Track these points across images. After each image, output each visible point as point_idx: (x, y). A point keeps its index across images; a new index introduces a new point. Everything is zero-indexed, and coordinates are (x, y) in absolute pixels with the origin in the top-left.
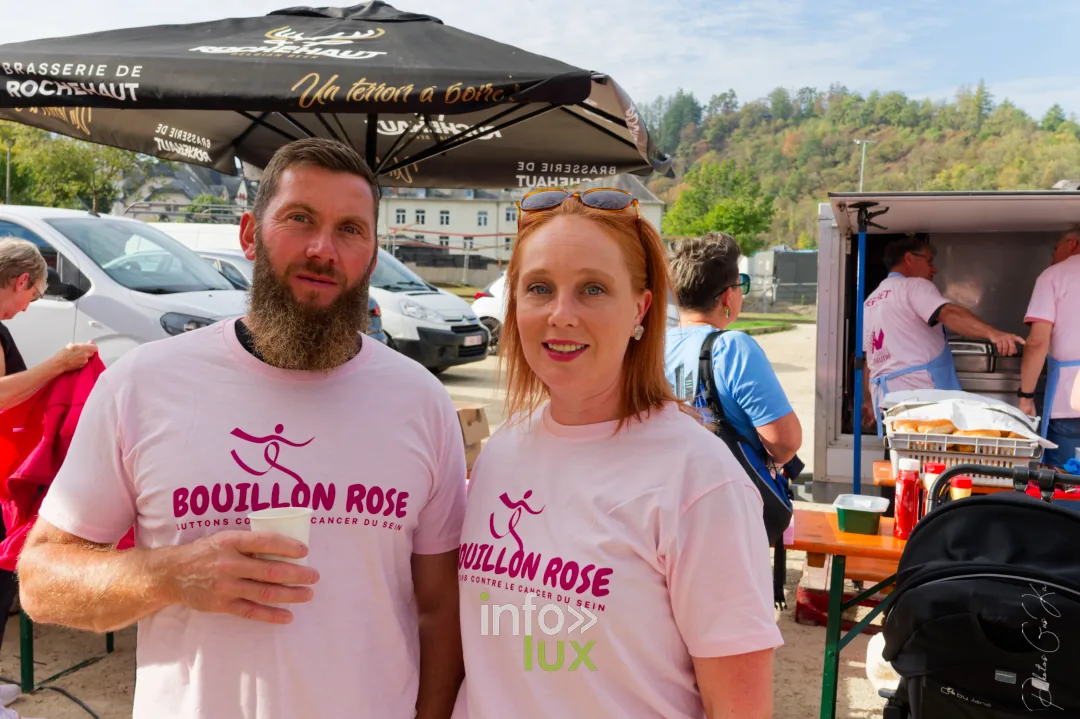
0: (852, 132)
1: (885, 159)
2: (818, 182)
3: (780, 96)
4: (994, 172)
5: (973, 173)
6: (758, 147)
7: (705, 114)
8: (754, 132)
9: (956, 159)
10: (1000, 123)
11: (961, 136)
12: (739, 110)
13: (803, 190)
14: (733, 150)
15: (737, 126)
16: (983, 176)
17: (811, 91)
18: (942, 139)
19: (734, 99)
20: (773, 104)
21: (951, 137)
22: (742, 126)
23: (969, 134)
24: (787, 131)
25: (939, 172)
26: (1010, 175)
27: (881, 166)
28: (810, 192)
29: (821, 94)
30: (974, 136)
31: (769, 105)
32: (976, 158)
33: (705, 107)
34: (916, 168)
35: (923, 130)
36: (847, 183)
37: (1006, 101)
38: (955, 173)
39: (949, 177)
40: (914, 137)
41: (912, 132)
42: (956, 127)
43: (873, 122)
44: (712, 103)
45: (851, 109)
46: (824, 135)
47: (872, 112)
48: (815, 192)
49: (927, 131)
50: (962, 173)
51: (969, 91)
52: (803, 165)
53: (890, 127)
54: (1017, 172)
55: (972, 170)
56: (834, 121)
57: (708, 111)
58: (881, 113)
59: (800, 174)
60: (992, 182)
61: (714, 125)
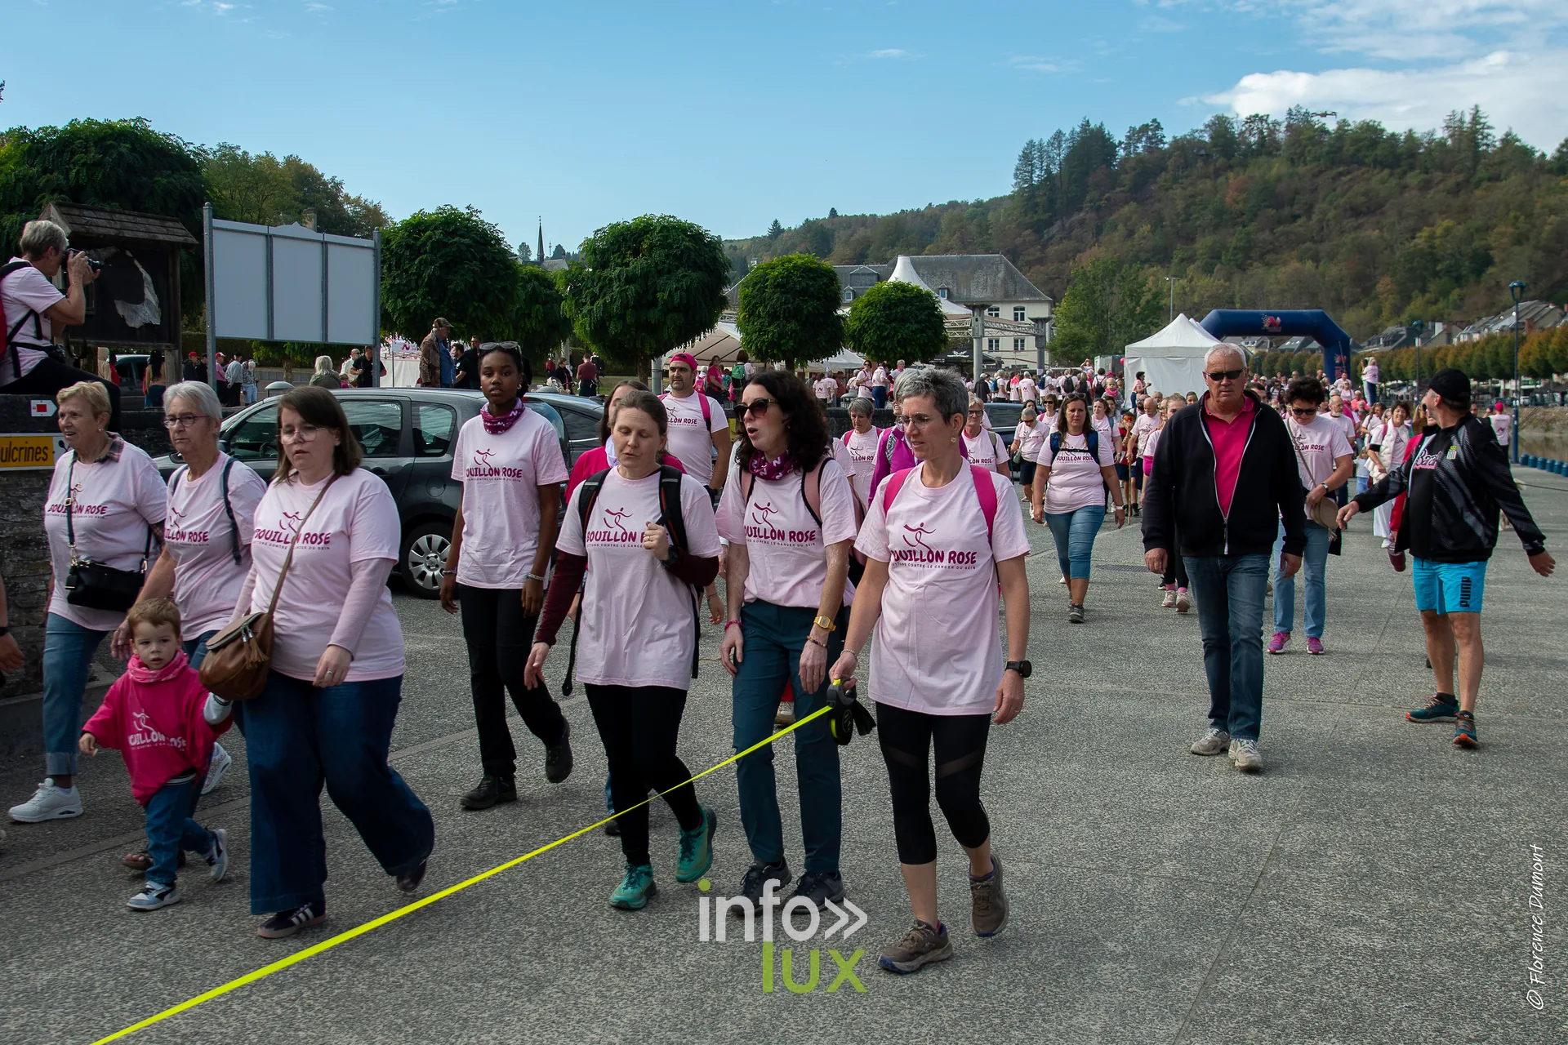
0: (1315, 176)
1: (1356, 212)
2: (1271, 243)
3: (1220, 126)
4: (1487, 229)
5: (1460, 230)
6: (1192, 196)
7: (1121, 153)
8: (1187, 177)
9: (1441, 213)
10: (1501, 163)
11: (1451, 182)
12: (1166, 146)
13: (1252, 255)
14: (1159, 200)
15: (1165, 169)
16: (1472, 235)
17: (1261, 119)
18: (1425, 186)
19: (1159, 132)
20: (1211, 138)
21: (1438, 184)
22: (1170, 168)
23: (1461, 178)
24: (1231, 175)
25: (1420, 230)
26: (1503, 234)
27: (1350, 222)
28: (1261, 257)
29: (1276, 123)
30: (1467, 181)
31: (1206, 138)
32: (1466, 210)
33: (1120, 143)
34: (1393, 224)
35: (1405, 173)
36: (1308, 244)
37: (1508, 135)
38: (1439, 231)
39: (1432, 237)
40: (1394, 182)
41: (1391, 175)
42: (1445, 169)
43: (1341, 162)
44: (1129, 138)
45: (1314, 145)
46: (1279, 179)
47: (1340, 149)
48: (1268, 257)
49: (1410, 175)
50: (1448, 231)
51: (1461, 121)
52: (1252, 220)
53: (1364, 169)
54: (1511, 230)
55: (1460, 227)
56: (1292, 161)
57: (1125, 149)
58: (1352, 149)
59: (1248, 234)
60: (1483, 243)
61: (1134, 169)
